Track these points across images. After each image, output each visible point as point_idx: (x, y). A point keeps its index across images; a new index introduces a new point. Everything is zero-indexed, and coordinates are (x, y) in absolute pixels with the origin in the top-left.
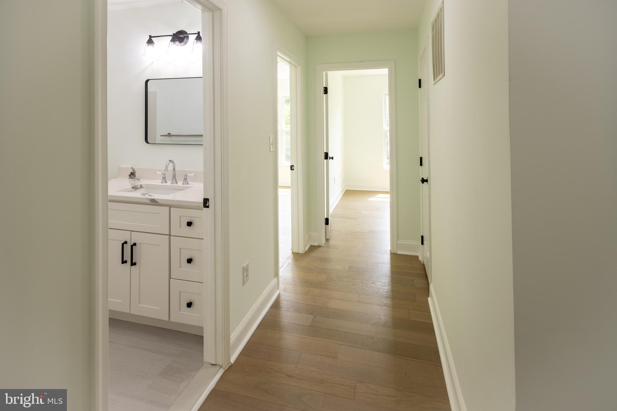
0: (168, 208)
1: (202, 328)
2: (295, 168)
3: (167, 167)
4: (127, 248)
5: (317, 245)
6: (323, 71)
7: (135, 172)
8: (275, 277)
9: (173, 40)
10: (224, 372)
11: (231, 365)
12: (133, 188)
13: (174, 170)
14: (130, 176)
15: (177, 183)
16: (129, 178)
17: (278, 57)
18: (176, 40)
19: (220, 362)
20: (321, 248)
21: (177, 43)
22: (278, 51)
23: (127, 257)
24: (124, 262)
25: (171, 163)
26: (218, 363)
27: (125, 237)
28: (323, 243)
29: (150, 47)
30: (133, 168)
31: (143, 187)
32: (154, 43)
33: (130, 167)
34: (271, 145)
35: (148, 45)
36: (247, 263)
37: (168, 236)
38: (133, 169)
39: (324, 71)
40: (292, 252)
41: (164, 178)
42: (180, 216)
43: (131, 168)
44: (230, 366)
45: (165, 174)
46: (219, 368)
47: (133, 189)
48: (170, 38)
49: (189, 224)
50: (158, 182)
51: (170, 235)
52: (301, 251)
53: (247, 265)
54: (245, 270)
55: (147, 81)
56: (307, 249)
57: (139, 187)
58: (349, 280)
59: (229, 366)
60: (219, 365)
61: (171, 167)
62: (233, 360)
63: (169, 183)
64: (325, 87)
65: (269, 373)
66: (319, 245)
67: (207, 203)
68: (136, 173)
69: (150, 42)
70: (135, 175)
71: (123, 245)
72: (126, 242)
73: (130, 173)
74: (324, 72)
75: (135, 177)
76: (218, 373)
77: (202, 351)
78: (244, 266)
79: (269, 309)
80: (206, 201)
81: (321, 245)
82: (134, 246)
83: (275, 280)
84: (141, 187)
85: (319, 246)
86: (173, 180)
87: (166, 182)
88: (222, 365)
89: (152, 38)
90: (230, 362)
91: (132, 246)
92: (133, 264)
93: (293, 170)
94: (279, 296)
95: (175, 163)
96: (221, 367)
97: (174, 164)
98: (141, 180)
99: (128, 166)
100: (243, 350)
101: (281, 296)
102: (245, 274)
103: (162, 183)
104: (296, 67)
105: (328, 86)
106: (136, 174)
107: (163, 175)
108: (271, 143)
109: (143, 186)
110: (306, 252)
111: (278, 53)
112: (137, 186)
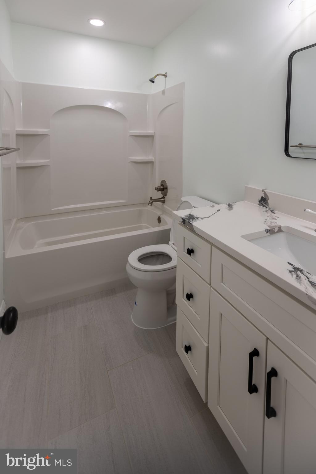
7: (267, 198)
12: (267, 231)
14: (260, 201)
16: (259, 204)
24: (253, 389)
30: (264, 191)
33: (261, 189)
38: (265, 193)
47: (267, 233)
57: (276, 230)
68: (269, 199)
70: (267, 202)
73: (261, 198)
75: (268, 205)
84: (280, 230)
98: (277, 214)
99: (257, 187)
106: (269, 201)
109: (282, 229)
112: (274, 229)
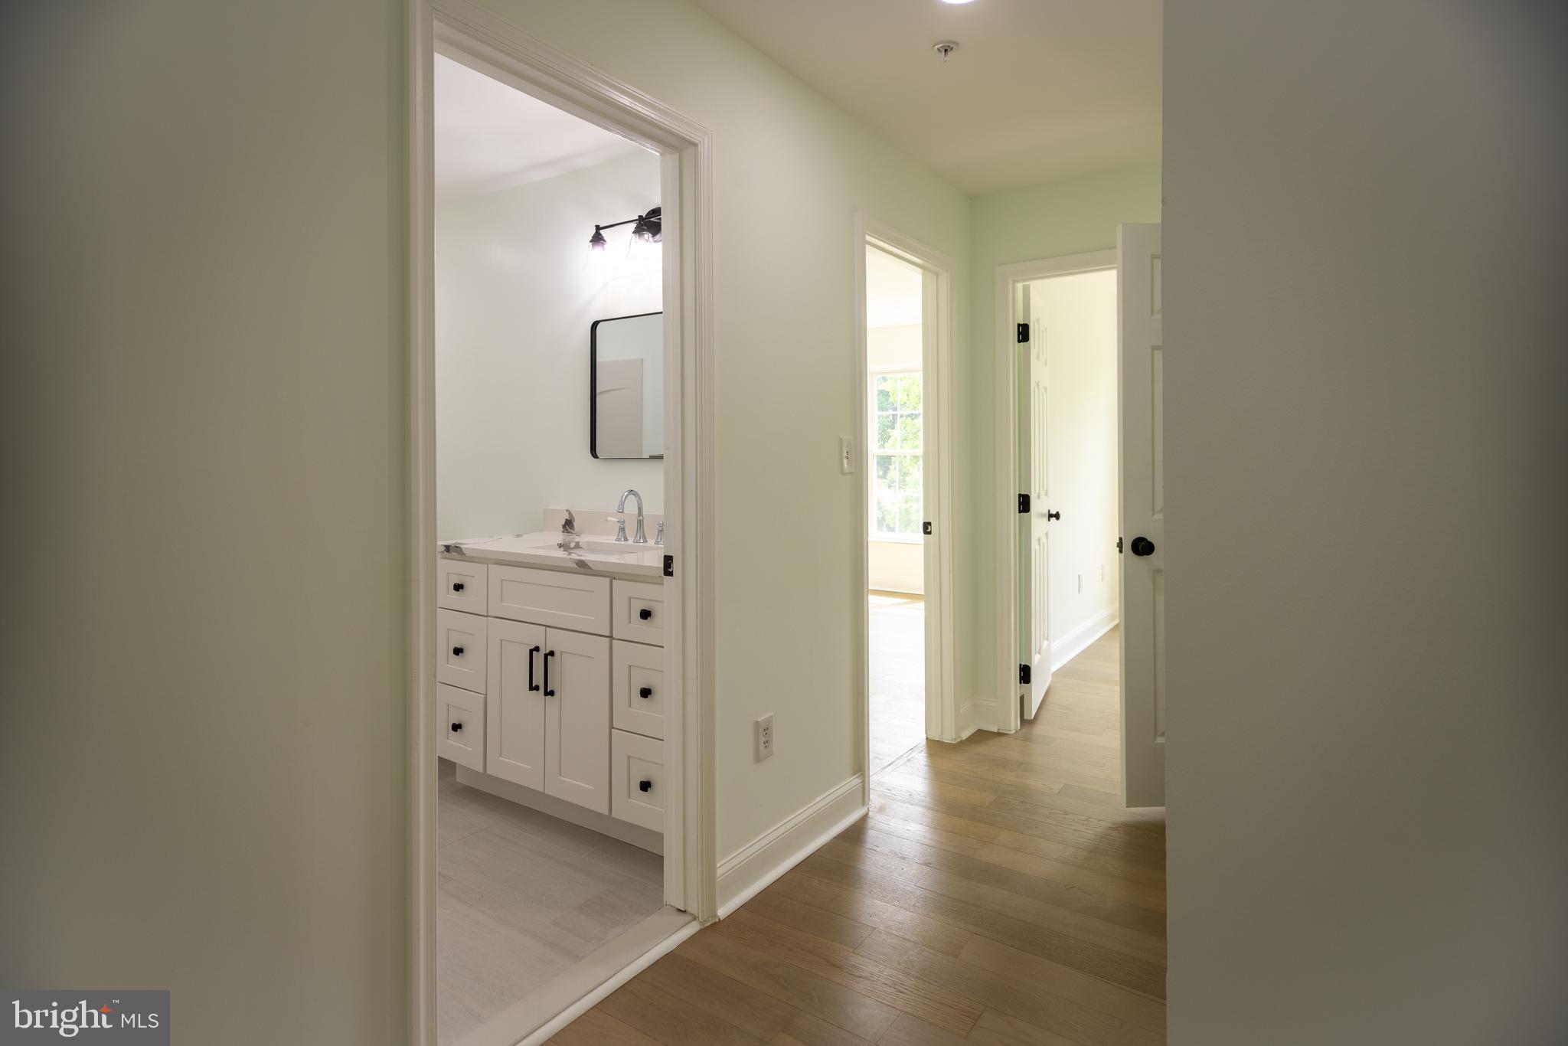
0: (607, 580)
1: (660, 836)
2: (934, 528)
3: (622, 503)
4: (539, 659)
5: (996, 731)
6: (1014, 282)
7: (572, 520)
8: (854, 774)
9: (638, 231)
10: (701, 930)
11: (717, 920)
12: (562, 545)
13: (640, 509)
14: (564, 526)
15: (647, 541)
16: (561, 530)
17: (867, 246)
18: (644, 230)
19: (693, 908)
20: (1003, 739)
21: (646, 236)
22: (867, 234)
23: (539, 680)
24: (533, 688)
25: (631, 497)
26: (689, 910)
27: (535, 636)
28: (1013, 727)
29: (598, 249)
30: (569, 511)
31: (581, 548)
32: (604, 241)
33: (565, 509)
34: (845, 461)
35: (593, 245)
36: (769, 715)
37: (608, 639)
38: (570, 514)
39: (1018, 281)
40: (927, 738)
41: (622, 529)
42: (630, 598)
43: (567, 511)
44: (715, 923)
45: (624, 522)
46: (690, 918)
47: (561, 547)
48: (633, 226)
49: (645, 614)
50: (611, 539)
51: (611, 637)
52: (949, 738)
53: (769, 720)
54: (764, 733)
55: (595, 325)
56: (965, 735)
58: (1051, 813)
59: (713, 922)
60: (692, 914)
61: (631, 506)
62: (723, 911)
63: (631, 541)
64: (1021, 323)
65: (791, 950)
66: (1000, 731)
67: (670, 568)
68: (574, 521)
69: (597, 239)
70: (573, 526)
71: (531, 651)
72: (537, 649)
73: (565, 521)
74: (1020, 286)
75: (574, 530)
76: (686, 927)
77: (661, 884)
78: (759, 720)
79: (832, 840)
80: (668, 561)
81: (1005, 732)
82: (549, 657)
83: (854, 781)
84: (576, 544)
85: (1000, 734)
86: (637, 532)
87: (626, 539)
88: (697, 915)
89: (601, 232)
90: (715, 915)
91: (546, 656)
92: (550, 693)
93: (930, 533)
94: (865, 818)
95: (641, 495)
96: (695, 918)
97: (639, 498)
98: (580, 535)
99: (560, 507)
100: (751, 900)
101: (869, 820)
102: (762, 739)
103: (618, 540)
104: (937, 274)
105: (1029, 321)
106: (574, 523)
107: (619, 524)
108: (845, 454)
109: (580, 544)
110: (961, 742)
111: (868, 238)
112: (571, 543)
